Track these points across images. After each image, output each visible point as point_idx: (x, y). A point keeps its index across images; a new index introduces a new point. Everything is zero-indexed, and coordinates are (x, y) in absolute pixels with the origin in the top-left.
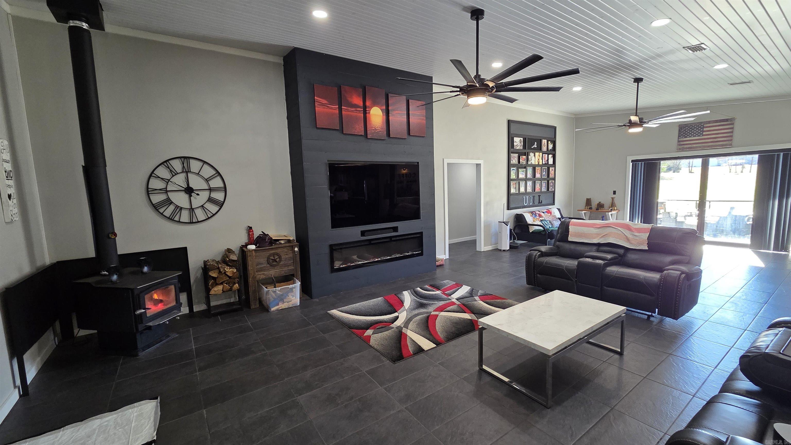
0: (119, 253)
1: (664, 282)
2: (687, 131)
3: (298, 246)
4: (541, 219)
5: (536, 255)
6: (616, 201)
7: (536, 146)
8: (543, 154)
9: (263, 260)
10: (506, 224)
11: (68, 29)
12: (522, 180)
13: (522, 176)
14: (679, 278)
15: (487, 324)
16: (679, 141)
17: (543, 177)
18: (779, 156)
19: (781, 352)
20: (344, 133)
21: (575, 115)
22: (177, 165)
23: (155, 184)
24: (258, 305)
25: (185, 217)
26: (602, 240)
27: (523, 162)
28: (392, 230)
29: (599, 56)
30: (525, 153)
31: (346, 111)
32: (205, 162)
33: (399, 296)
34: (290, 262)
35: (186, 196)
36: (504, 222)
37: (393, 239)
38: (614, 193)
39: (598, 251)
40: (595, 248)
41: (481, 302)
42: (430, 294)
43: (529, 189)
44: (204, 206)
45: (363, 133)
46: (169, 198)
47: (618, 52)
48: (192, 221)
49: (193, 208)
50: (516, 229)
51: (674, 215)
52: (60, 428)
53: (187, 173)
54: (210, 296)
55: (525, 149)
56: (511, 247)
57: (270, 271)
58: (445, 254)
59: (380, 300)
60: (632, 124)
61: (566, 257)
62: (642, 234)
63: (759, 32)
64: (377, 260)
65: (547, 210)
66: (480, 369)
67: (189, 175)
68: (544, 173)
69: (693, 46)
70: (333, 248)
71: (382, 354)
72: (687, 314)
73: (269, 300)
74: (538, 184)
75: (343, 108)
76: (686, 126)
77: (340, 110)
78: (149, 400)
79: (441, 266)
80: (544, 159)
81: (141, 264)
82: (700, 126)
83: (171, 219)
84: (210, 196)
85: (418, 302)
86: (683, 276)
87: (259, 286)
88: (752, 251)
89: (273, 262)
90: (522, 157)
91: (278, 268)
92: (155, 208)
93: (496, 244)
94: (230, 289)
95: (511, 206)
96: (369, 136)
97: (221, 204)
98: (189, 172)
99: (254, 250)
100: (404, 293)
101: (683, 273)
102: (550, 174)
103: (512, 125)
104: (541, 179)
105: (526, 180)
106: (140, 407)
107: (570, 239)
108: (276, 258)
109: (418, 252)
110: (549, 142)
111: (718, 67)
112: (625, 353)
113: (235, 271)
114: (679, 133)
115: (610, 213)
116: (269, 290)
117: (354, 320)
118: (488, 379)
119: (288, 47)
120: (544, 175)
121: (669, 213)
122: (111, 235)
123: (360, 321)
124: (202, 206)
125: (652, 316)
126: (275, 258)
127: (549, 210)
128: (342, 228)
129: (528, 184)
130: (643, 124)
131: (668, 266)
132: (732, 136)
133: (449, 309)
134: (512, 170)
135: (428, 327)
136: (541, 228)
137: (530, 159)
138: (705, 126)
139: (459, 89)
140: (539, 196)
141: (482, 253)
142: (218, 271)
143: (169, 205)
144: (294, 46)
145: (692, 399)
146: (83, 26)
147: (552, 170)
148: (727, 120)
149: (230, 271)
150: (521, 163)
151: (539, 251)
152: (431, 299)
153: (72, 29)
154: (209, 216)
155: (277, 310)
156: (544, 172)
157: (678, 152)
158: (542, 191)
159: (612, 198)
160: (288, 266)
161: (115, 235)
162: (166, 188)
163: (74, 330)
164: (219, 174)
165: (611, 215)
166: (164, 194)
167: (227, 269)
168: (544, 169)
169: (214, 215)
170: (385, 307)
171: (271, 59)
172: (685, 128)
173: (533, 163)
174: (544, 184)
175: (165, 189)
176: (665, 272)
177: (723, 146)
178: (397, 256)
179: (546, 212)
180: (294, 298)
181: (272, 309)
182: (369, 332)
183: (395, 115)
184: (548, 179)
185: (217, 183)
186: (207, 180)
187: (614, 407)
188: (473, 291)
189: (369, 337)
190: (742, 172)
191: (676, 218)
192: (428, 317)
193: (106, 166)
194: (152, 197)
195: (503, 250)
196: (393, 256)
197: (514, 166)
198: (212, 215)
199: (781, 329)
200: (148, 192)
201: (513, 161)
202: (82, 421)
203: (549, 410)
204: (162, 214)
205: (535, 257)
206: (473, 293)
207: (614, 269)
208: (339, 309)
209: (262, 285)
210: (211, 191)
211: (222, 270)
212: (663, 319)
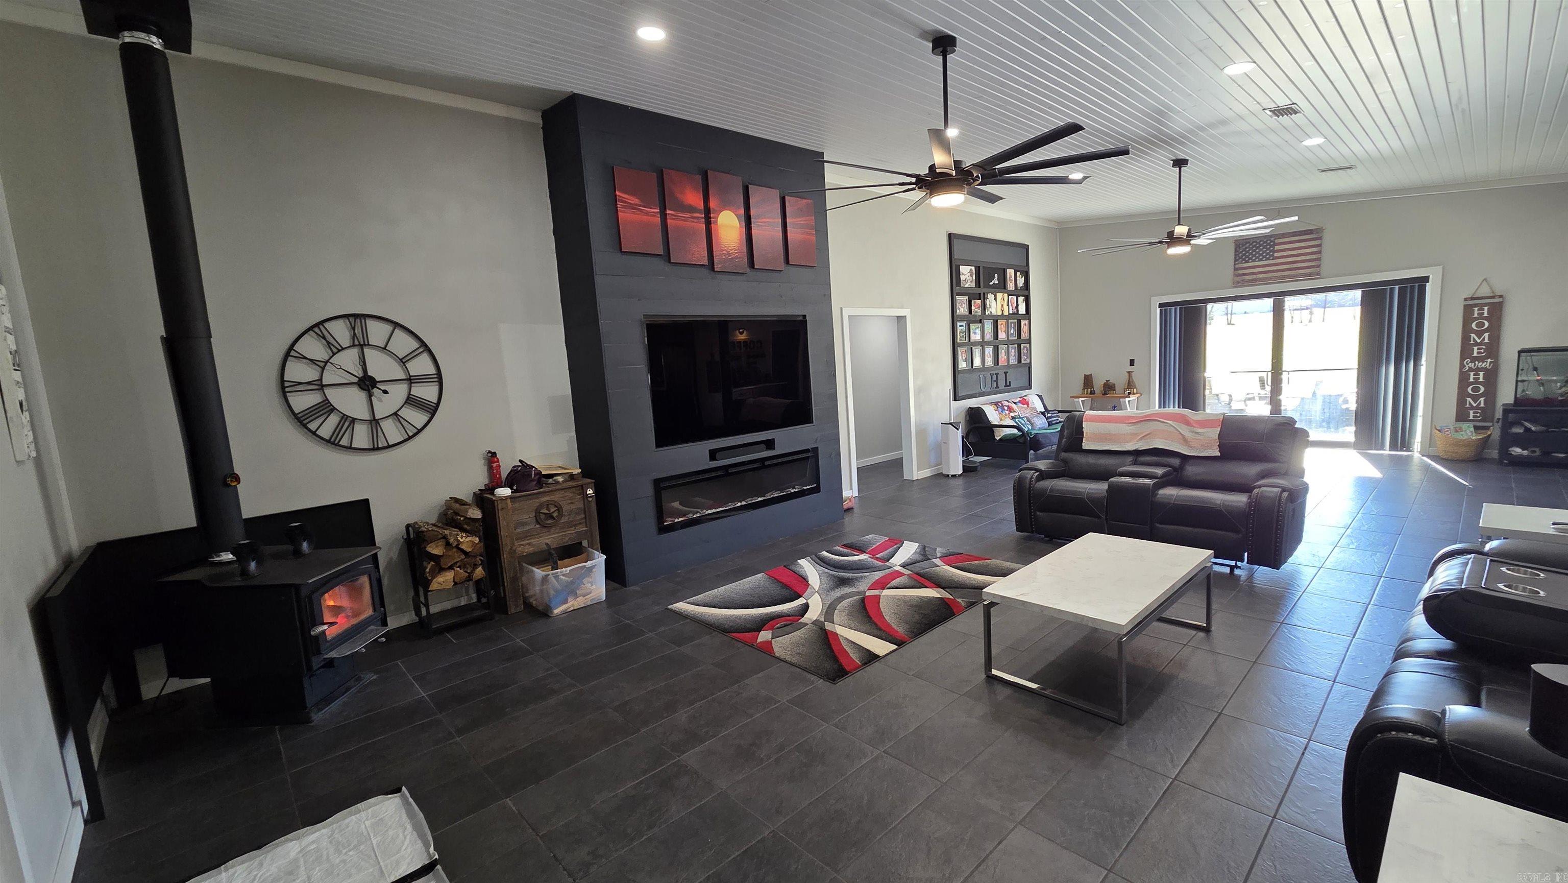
0: (246, 515)
1: (1256, 506)
2: (1248, 252)
3: (593, 484)
4: (1012, 414)
5: (1032, 477)
6: (1135, 377)
7: (997, 282)
8: (1009, 295)
9: (528, 517)
10: (955, 425)
11: (120, 49)
12: (976, 344)
13: (976, 337)
14: (1280, 500)
15: (1001, 596)
16: (1236, 269)
17: (1010, 339)
18: (1392, 290)
19: (1483, 586)
20: (672, 261)
21: (1058, 223)
22: (340, 332)
23: (297, 372)
24: (522, 606)
25: (361, 436)
26: (1140, 444)
27: (976, 312)
28: (763, 446)
29: (1127, 121)
30: (980, 294)
31: (674, 219)
32: (396, 325)
33: (793, 568)
34: (579, 517)
35: (361, 396)
36: (951, 424)
37: (767, 463)
38: (1132, 363)
39: (1135, 463)
40: (1130, 459)
41: (947, 567)
42: (849, 561)
43: (989, 362)
44: (399, 413)
45: (705, 261)
46: (327, 399)
47: (1160, 114)
48: (376, 446)
49: (376, 418)
50: (970, 435)
51: (1227, 399)
52: (219, 866)
53: (361, 346)
54: (429, 593)
55: (980, 287)
56: (965, 469)
57: (543, 536)
58: (851, 489)
59: (759, 578)
60: (1173, 240)
61: (1083, 478)
62: (1209, 430)
63: (1382, 87)
64: (739, 504)
65: (1020, 398)
66: (988, 676)
67: (367, 351)
68: (1012, 332)
69: (1278, 107)
70: (660, 485)
71: (805, 669)
72: (1290, 560)
73: (548, 594)
74: (1003, 351)
75: (669, 214)
76: (1247, 243)
77: (664, 216)
78: (383, 795)
79: (849, 510)
80: (1012, 305)
81: (293, 537)
82: (1269, 242)
83: (333, 443)
84: (409, 394)
85: (833, 576)
86: (1285, 494)
87: (521, 568)
88: (1358, 452)
89: (546, 519)
90: (975, 303)
91: (557, 531)
92: (300, 422)
93: (937, 465)
94: (469, 576)
95: (961, 393)
96: (717, 267)
97: (432, 410)
98: (366, 345)
99: (510, 497)
100: (801, 563)
101: (1284, 490)
102: (1022, 332)
103: (956, 242)
104: (1007, 343)
105: (983, 344)
106: (370, 810)
107: (1086, 445)
108: (552, 510)
109: (810, 487)
110: (1018, 274)
111: (1308, 142)
112: (1213, 628)
113: (477, 540)
114: (1235, 255)
115: (1127, 399)
116: (549, 575)
117: (728, 618)
118: (1008, 691)
119: (559, 92)
120: (1012, 334)
121: (1217, 395)
122: (230, 479)
123: (737, 617)
124: (396, 414)
125: (1236, 567)
126: (551, 512)
127: (1025, 398)
128: (676, 446)
129: (987, 353)
130: (1190, 240)
131: (1258, 481)
132: (1319, 259)
133: (894, 583)
134: (958, 326)
135: (869, 617)
136: (1015, 431)
137: (988, 306)
138: (1276, 241)
139: (914, 180)
140: (1006, 373)
141: (915, 483)
142: (444, 543)
143: (325, 416)
144: (572, 90)
145: (1332, 686)
146: (153, 43)
147: (1025, 325)
148: (1310, 232)
149: (467, 541)
150: (973, 313)
151: (1037, 470)
152: (855, 569)
153: (127, 50)
154: (411, 434)
155: (565, 612)
156: (1012, 330)
157: (1236, 287)
158: (1010, 363)
159: (1129, 372)
160: (575, 525)
161: (237, 479)
162: (321, 380)
163: (141, 687)
164: (425, 347)
165: (1129, 401)
166: (317, 391)
167: (462, 538)
168: (1011, 323)
169: (419, 431)
170: (775, 590)
171: (517, 114)
172: (1245, 245)
173: (994, 313)
174: (1013, 350)
175: (318, 383)
176: (1256, 491)
177: (1308, 277)
178: (776, 495)
179: (1020, 402)
180: (594, 587)
181: (557, 611)
182: (765, 636)
183: (762, 226)
184: (1019, 341)
185: (421, 366)
186: (404, 361)
187: (1222, 711)
188: (926, 549)
189: (769, 644)
190: (1310, 321)
191: (1229, 404)
192: (863, 600)
193: (210, 337)
194: (292, 399)
195: (952, 476)
196: (768, 496)
197: (962, 318)
198: (415, 431)
199: (1469, 556)
200: (284, 388)
201: (959, 309)
202: (259, 848)
203: (1125, 727)
204: (314, 433)
205: (1031, 481)
206: (927, 553)
207: (1170, 493)
208: (688, 600)
209: (530, 567)
210: (411, 383)
211: (452, 540)
212: (1255, 570)
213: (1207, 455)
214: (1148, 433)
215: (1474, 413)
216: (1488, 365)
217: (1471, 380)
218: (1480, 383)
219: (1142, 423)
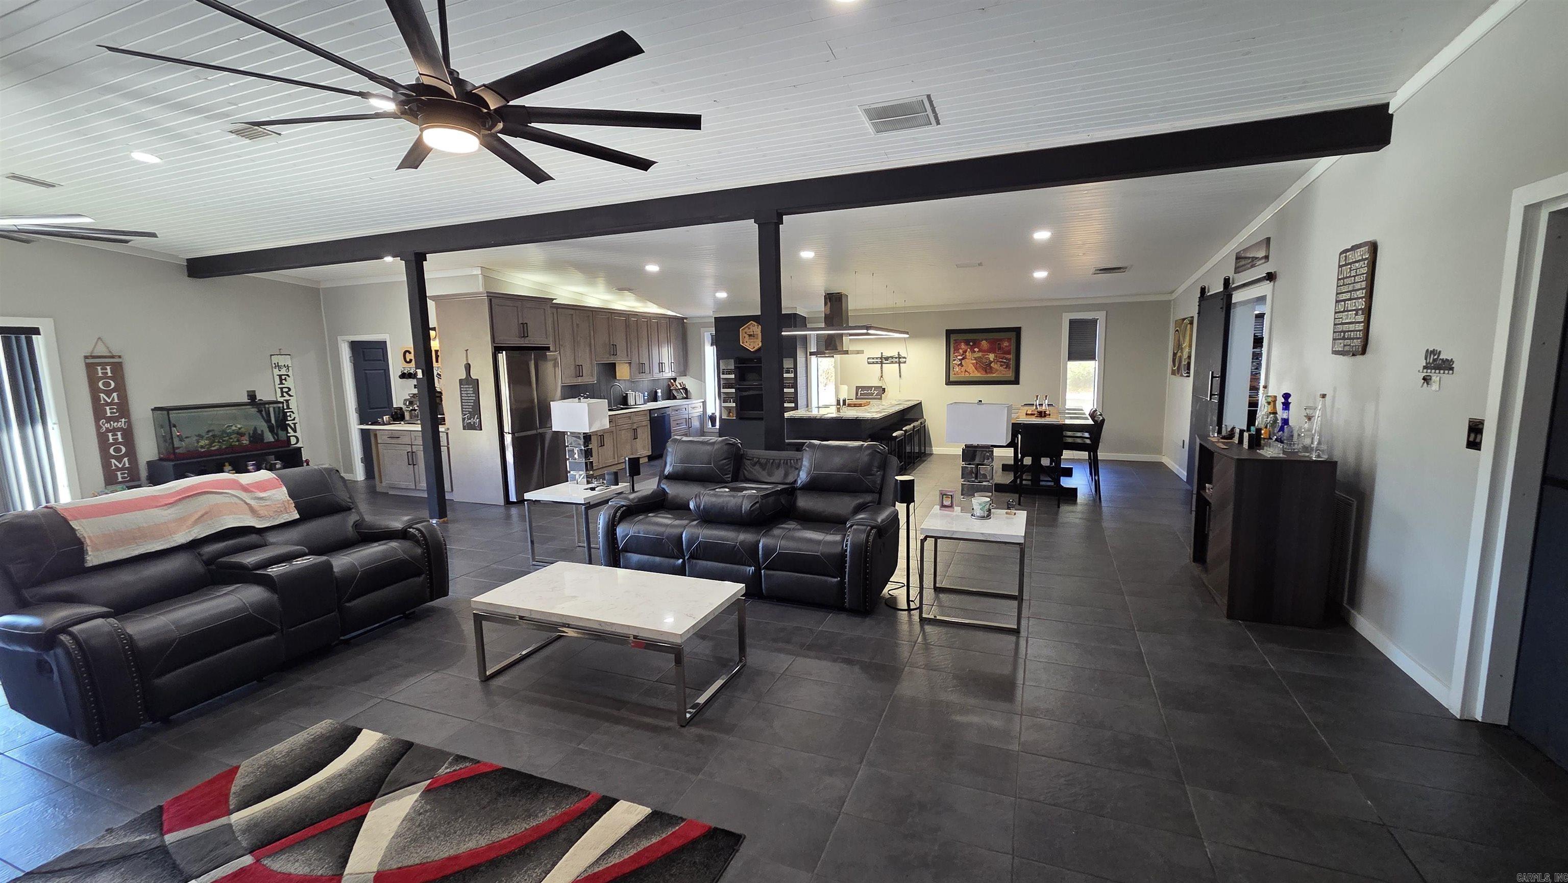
107: (93, 558)
213: (283, 521)
214: (203, 512)
215: (121, 474)
216: (123, 425)
217: (111, 441)
218: (120, 443)
219: (184, 501)
